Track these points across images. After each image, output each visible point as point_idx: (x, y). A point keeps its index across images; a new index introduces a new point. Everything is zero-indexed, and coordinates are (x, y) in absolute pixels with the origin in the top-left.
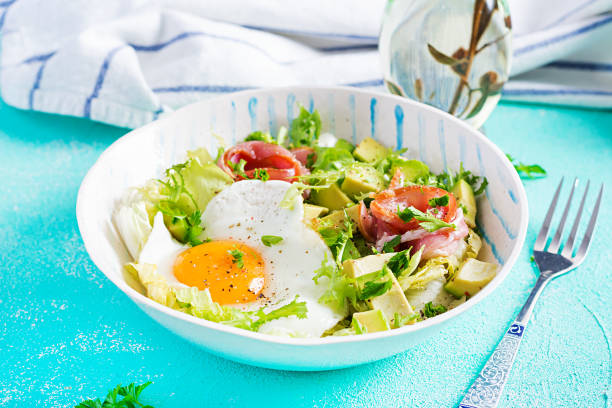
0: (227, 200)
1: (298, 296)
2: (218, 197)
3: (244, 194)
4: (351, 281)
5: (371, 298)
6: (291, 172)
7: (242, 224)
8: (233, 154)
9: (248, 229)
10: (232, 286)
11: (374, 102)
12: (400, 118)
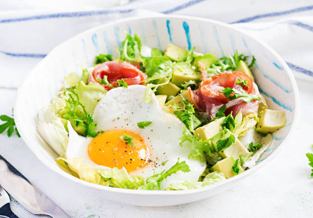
0: (106, 104)
1: (179, 159)
2: (100, 104)
3: (116, 98)
4: (206, 141)
5: (223, 150)
6: (138, 78)
7: (120, 117)
8: (98, 74)
9: (125, 120)
10: (131, 160)
11: (168, 22)
12: (186, 28)
